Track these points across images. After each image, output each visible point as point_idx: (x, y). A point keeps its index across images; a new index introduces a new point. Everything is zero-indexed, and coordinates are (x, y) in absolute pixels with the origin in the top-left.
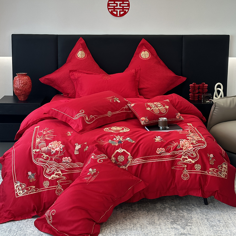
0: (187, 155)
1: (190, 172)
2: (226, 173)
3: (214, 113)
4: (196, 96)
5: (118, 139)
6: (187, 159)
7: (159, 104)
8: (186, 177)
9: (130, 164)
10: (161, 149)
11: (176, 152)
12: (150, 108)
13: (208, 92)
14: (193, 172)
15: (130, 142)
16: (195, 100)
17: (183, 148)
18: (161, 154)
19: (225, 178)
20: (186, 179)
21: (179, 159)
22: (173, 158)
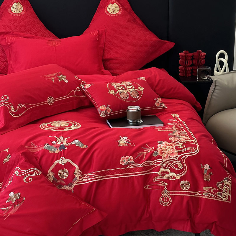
0: (169, 166)
1: (172, 193)
2: (230, 193)
3: (215, 96)
4: (188, 70)
5: (59, 143)
6: (168, 173)
7: (128, 84)
8: (166, 202)
9: (78, 183)
10: (127, 158)
11: (151, 163)
12: (114, 92)
13: (206, 64)
14: (178, 193)
15: (79, 147)
16: (187, 75)
17: (162, 156)
18: (128, 165)
19: (227, 202)
20: (166, 204)
21: (156, 173)
22: (147, 171)
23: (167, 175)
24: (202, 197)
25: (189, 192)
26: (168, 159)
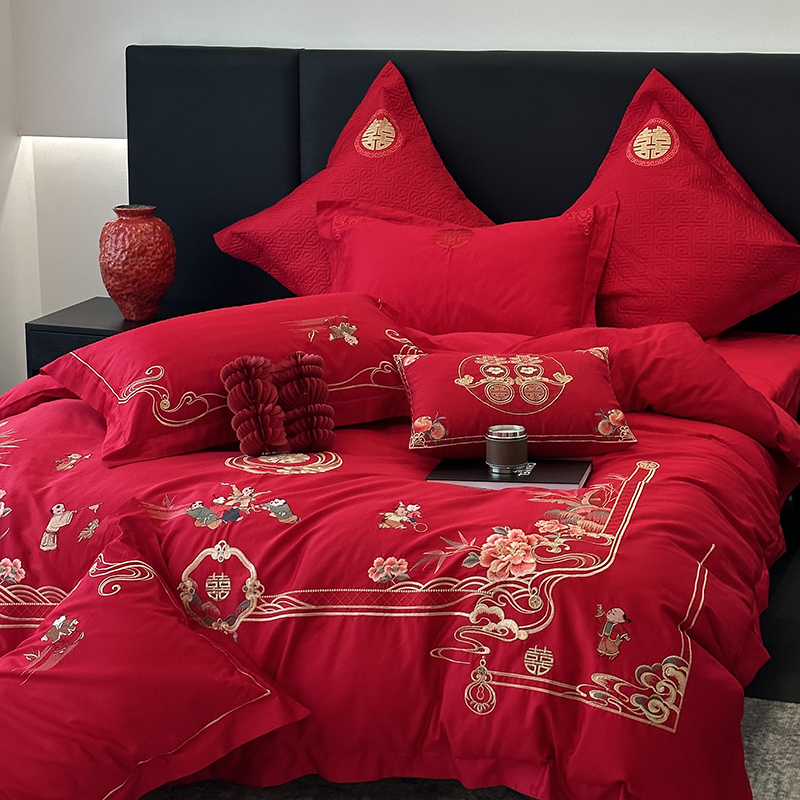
0: (503, 600)
1: (500, 679)
5: (232, 503)
6: (496, 619)
8: (482, 702)
9: (251, 616)
10: (391, 564)
11: (457, 585)
14: (516, 681)
15: (275, 520)
17: (488, 568)
18: (390, 584)
19: (664, 727)
20: (482, 710)
21: (463, 614)
22: (440, 607)
23: (492, 626)
24: (587, 702)
25: (547, 681)
26: (502, 580)
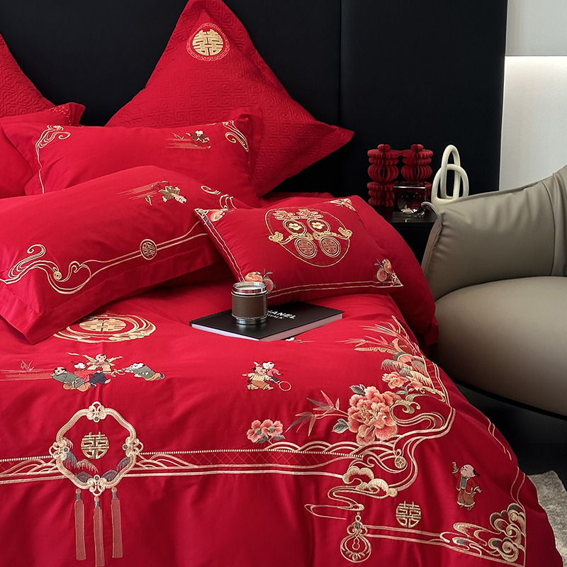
0: (371, 461)
6: (367, 479)
11: (327, 448)
17: (357, 434)
18: (267, 444)
19: (516, 565)
20: (357, 558)
21: (336, 475)
22: (312, 467)
23: (364, 485)
24: (451, 547)
25: (418, 532)
26: (370, 443)
